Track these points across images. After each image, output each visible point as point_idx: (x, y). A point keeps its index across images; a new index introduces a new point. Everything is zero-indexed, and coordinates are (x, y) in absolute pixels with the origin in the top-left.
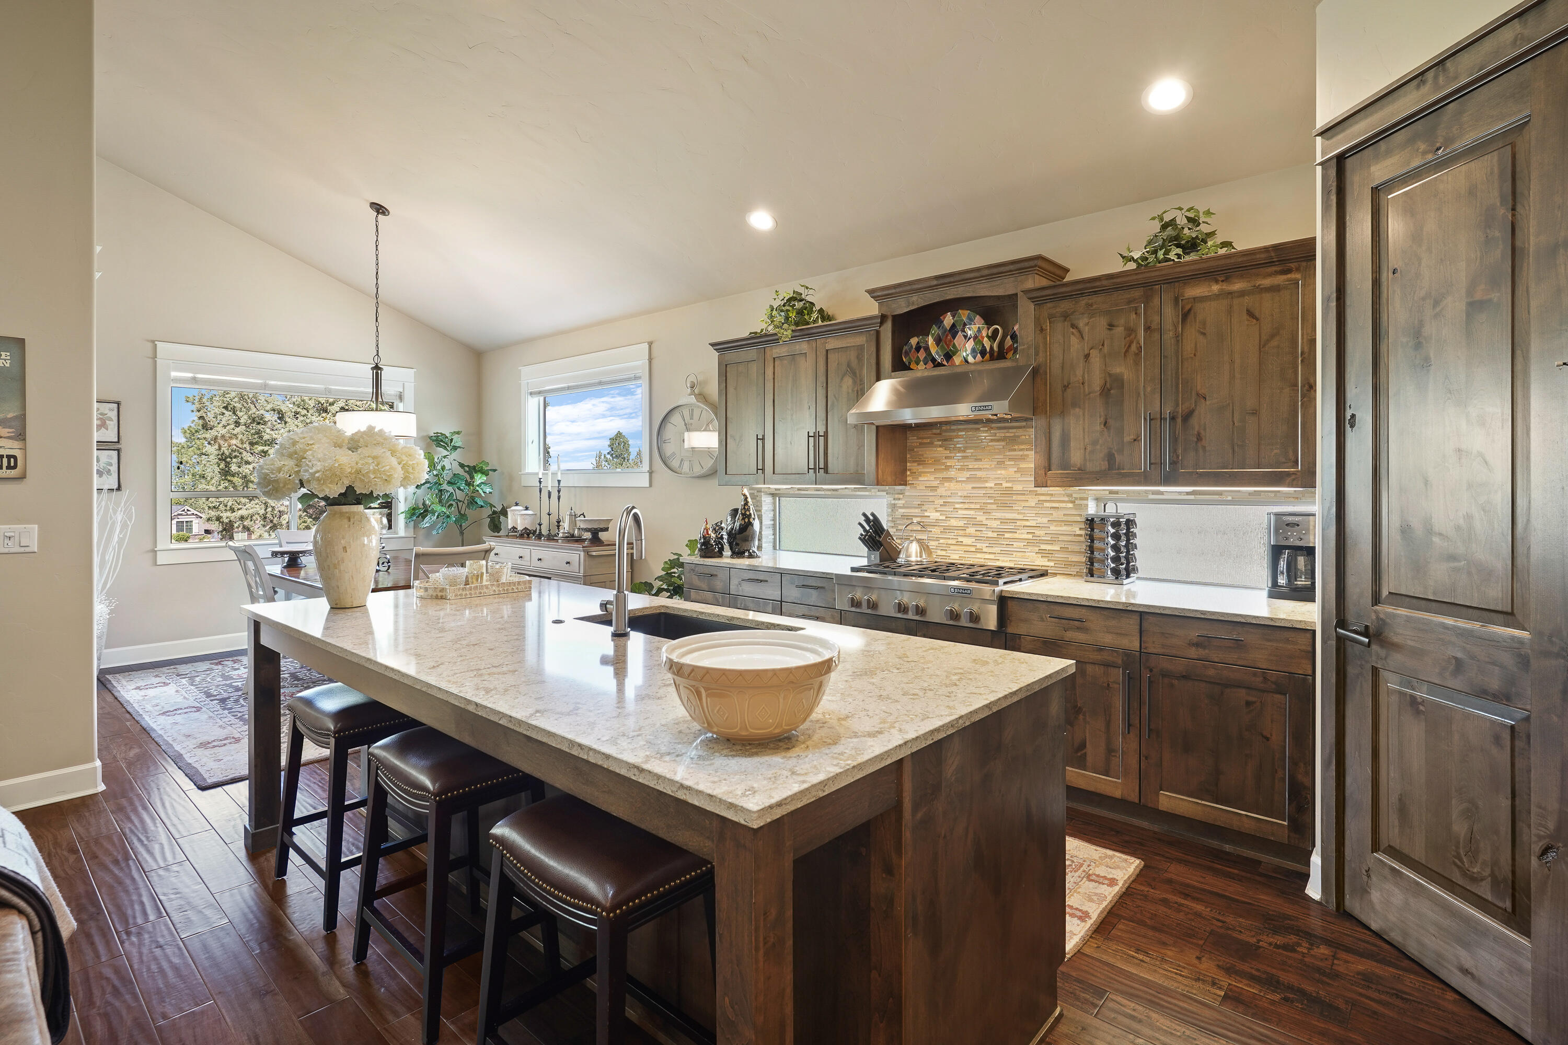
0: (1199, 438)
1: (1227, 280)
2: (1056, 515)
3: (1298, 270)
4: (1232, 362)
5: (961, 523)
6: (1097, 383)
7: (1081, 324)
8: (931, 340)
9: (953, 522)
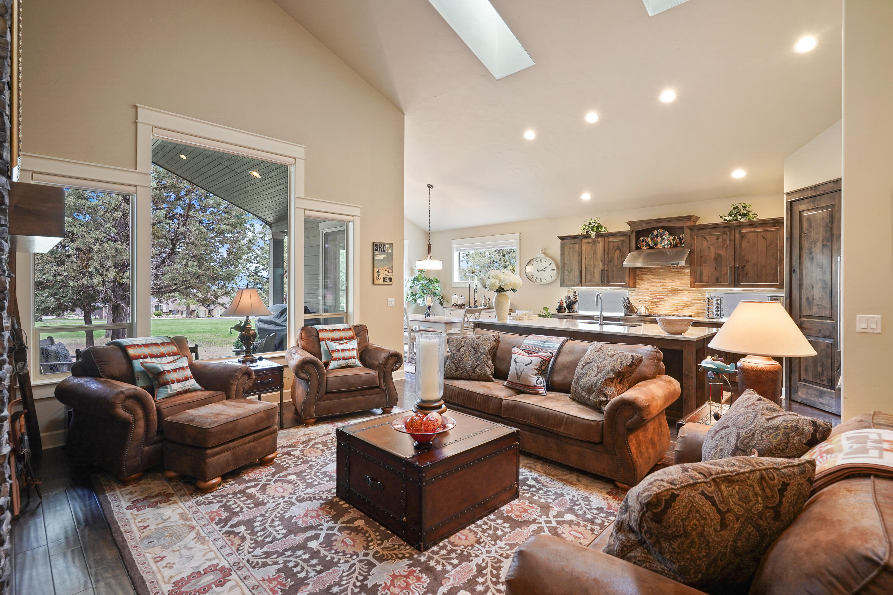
0: (747, 274)
1: (756, 227)
2: (695, 297)
3: (778, 226)
4: (758, 251)
5: (658, 300)
6: (713, 256)
7: (707, 237)
8: (649, 239)
9: (655, 300)
